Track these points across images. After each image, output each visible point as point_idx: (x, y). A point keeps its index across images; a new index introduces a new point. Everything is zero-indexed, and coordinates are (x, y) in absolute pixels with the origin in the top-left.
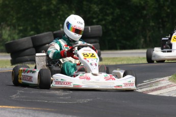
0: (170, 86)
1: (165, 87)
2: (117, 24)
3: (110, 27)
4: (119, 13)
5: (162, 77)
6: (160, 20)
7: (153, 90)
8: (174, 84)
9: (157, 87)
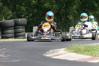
0: (64, 53)
1: (62, 54)
2: (35, 18)
3: (31, 20)
4: (36, 12)
5: (60, 48)
6: (59, 17)
7: (55, 56)
8: (67, 52)
9: (57, 54)
